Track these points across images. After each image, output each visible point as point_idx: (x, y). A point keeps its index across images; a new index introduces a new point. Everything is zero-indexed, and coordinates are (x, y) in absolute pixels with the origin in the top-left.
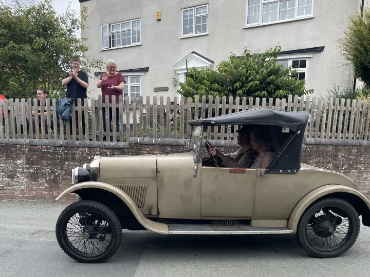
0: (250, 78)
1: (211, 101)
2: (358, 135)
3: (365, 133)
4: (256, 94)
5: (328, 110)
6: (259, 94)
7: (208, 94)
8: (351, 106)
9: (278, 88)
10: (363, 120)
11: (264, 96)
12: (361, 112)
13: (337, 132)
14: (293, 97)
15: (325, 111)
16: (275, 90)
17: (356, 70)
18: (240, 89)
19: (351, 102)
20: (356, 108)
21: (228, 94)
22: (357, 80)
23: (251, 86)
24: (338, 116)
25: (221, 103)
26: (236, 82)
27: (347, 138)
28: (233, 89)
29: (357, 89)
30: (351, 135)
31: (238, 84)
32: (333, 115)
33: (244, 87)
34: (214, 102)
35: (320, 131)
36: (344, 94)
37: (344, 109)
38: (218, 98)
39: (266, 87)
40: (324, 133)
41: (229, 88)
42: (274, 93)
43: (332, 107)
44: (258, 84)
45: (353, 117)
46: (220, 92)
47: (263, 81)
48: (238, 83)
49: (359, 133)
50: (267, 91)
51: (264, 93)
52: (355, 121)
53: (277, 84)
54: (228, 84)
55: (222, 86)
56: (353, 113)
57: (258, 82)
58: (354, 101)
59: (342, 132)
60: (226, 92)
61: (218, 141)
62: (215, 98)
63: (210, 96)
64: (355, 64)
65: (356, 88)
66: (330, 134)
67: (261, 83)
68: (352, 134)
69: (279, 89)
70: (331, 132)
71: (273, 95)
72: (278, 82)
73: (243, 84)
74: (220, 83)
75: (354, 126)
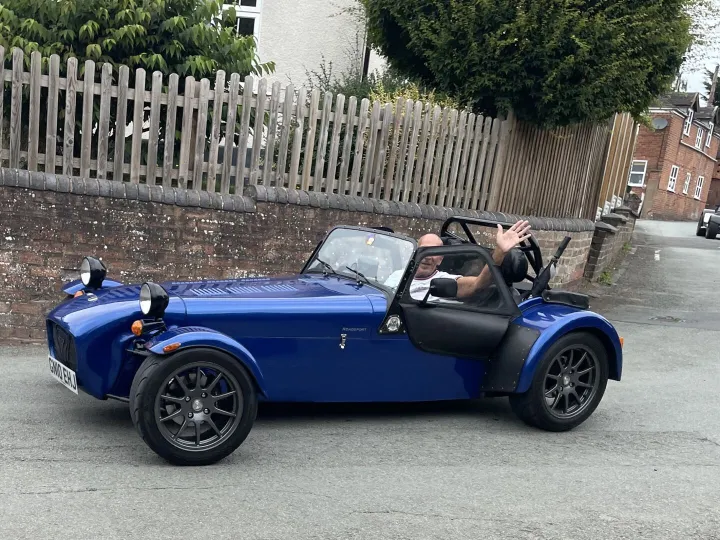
0: (121, 15)
1: (18, 64)
2: (371, 186)
3: (385, 184)
4: (137, 58)
5: (306, 120)
6: (145, 61)
7: (10, 44)
8: (358, 114)
9: (191, 49)
10: (382, 152)
11: (157, 68)
12: (379, 131)
13: (325, 175)
14: (228, 78)
15: (301, 122)
16: (185, 54)
17: (372, 27)
18: (94, 41)
19: (359, 104)
20: (368, 120)
21: (65, 50)
22: (373, 53)
23: (125, 36)
24: (329, 139)
25: (45, 72)
26: (85, 21)
27: (347, 193)
28: (76, 39)
29: (372, 75)
30: (356, 186)
31: (89, 27)
32: (317, 134)
33: (106, 36)
34: (26, 69)
35: (287, 170)
36: (342, 84)
37: (343, 121)
38: (37, 59)
39: (162, 43)
40: (297, 177)
41: (65, 33)
42: (182, 62)
43: (316, 114)
44: (141, 33)
45: (361, 141)
46: (42, 43)
47: (153, 27)
48: (90, 22)
49: (373, 182)
50: (163, 54)
51: (157, 59)
52: (364, 151)
53: (191, 39)
54: (63, 22)
55: (48, 25)
56: (362, 131)
57: (141, 29)
58: (365, 102)
59: (337, 177)
60: (59, 44)
61: (40, 175)
62: (30, 56)
63: (15, 50)
64: (370, 12)
65: (370, 71)
66: (310, 178)
67: (150, 32)
68: (359, 184)
69: (194, 54)
70: (312, 174)
71: (179, 67)
72: (191, 34)
73: (102, 28)
74: (41, 16)
75: (363, 164)
